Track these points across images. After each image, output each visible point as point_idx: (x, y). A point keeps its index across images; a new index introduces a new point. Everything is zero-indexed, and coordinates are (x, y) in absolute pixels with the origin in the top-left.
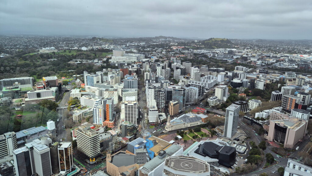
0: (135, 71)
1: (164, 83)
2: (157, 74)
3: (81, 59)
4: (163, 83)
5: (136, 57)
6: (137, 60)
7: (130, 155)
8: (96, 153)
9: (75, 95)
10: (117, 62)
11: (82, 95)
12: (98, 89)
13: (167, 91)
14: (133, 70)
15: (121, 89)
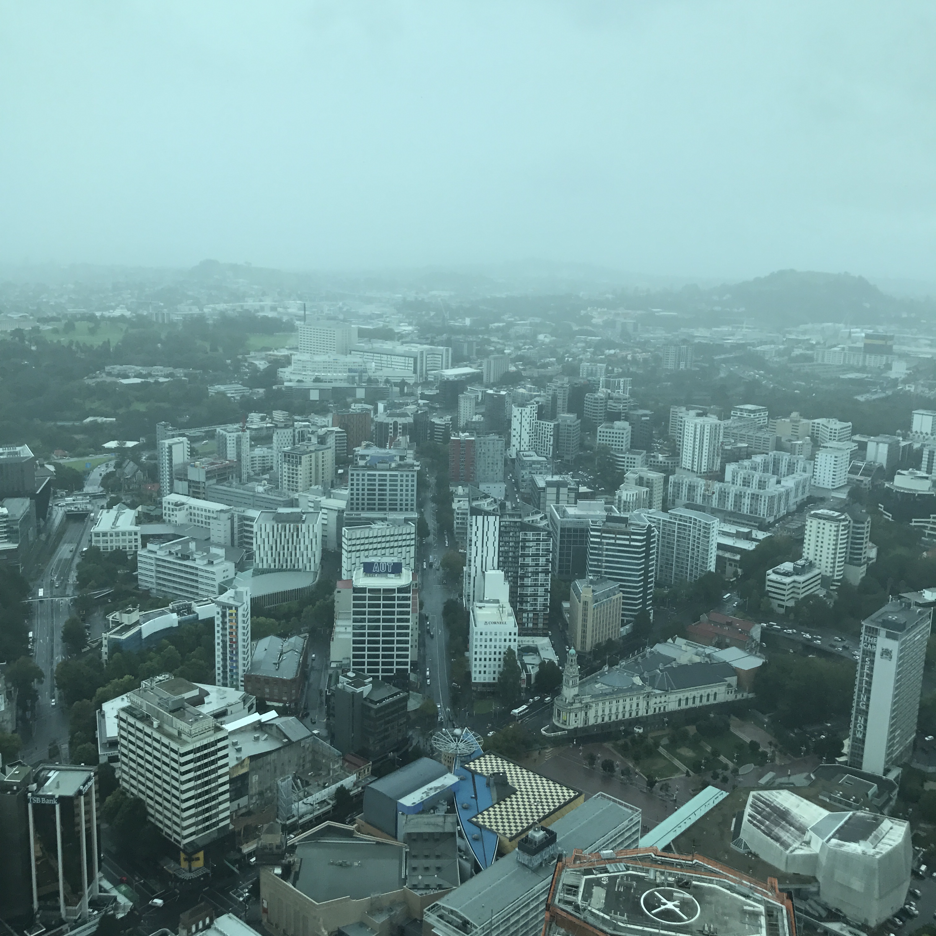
0: (404, 426)
1: (549, 490)
2: (514, 441)
3: (144, 364)
4: (544, 489)
5: (411, 360)
6: (415, 372)
7: (378, 843)
8: (208, 828)
9: (114, 538)
10: (317, 380)
11: (146, 539)
12: (222, 511)
13: (562, 530)
14: (395, 423)
15: (335, 514)
